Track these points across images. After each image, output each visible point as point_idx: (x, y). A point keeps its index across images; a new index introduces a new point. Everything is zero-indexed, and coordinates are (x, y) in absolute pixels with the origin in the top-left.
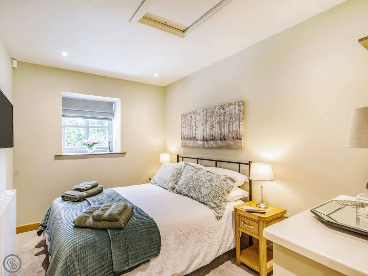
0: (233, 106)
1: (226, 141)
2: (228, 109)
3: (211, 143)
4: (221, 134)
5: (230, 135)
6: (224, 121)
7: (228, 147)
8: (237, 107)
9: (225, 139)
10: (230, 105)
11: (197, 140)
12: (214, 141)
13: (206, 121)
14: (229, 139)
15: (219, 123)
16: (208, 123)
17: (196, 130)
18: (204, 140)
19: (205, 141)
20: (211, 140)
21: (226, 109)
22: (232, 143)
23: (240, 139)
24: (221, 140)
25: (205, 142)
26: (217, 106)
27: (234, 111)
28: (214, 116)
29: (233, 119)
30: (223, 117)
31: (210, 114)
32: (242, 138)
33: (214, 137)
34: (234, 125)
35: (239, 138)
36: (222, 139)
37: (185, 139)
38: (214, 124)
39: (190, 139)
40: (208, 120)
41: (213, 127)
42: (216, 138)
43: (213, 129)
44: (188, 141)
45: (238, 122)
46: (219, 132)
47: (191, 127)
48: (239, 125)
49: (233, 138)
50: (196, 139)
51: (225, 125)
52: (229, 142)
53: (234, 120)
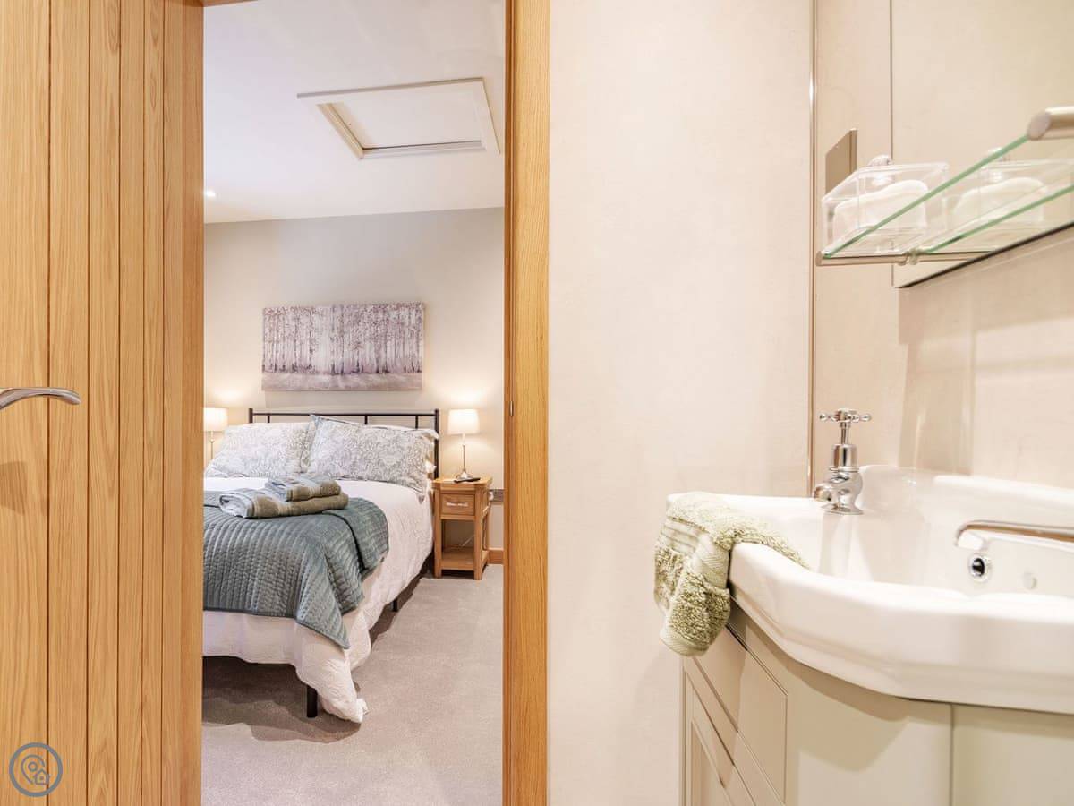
0: (407, 310)
1: (390, 375)
2: (394, 314)
3: (355, 380)
4: (378, 361)
5: (399, 365)
6: (386, 336)
7: (394, 387)
8: (414, 312)
9: (387, 372)
10: (399, 306)
11: (316, 372)
12: (363, 375)
13: (342, 333)
14: (396, 372)
15: (375, 338)
16: (346, 337)
17: (311, 350)
18: (333, 372)
19: (338, 374)
20: (353, 372)
21: (391, 313)
22: (402, 378)
23: (419, 371)
24: (378, 372)
25: (339, 377)
26: (370, 305)
27: (407, 320)
28: (361, 324)
29: (404, 333)
30: (382, 327)
31: (352, 318)
32: (423, 369)
33: (360, 367)
34: (407, 346)
35: (416, 369)
36: (381, 369)
37: (276, 369)
38: (362, 339)
39: (294, 369)
40: (345, 329)
41: (358, 345)
42: (367, 369)
43: (360, 349)
44: (286, 376)
45: (415, 340)
46: (373, 356)
47: (298, 343)
48: (418, 346)
49: (405, 369)
50: (311, 370)
51: (389, 344)
52: (396, 376)
53: (408, 335)
